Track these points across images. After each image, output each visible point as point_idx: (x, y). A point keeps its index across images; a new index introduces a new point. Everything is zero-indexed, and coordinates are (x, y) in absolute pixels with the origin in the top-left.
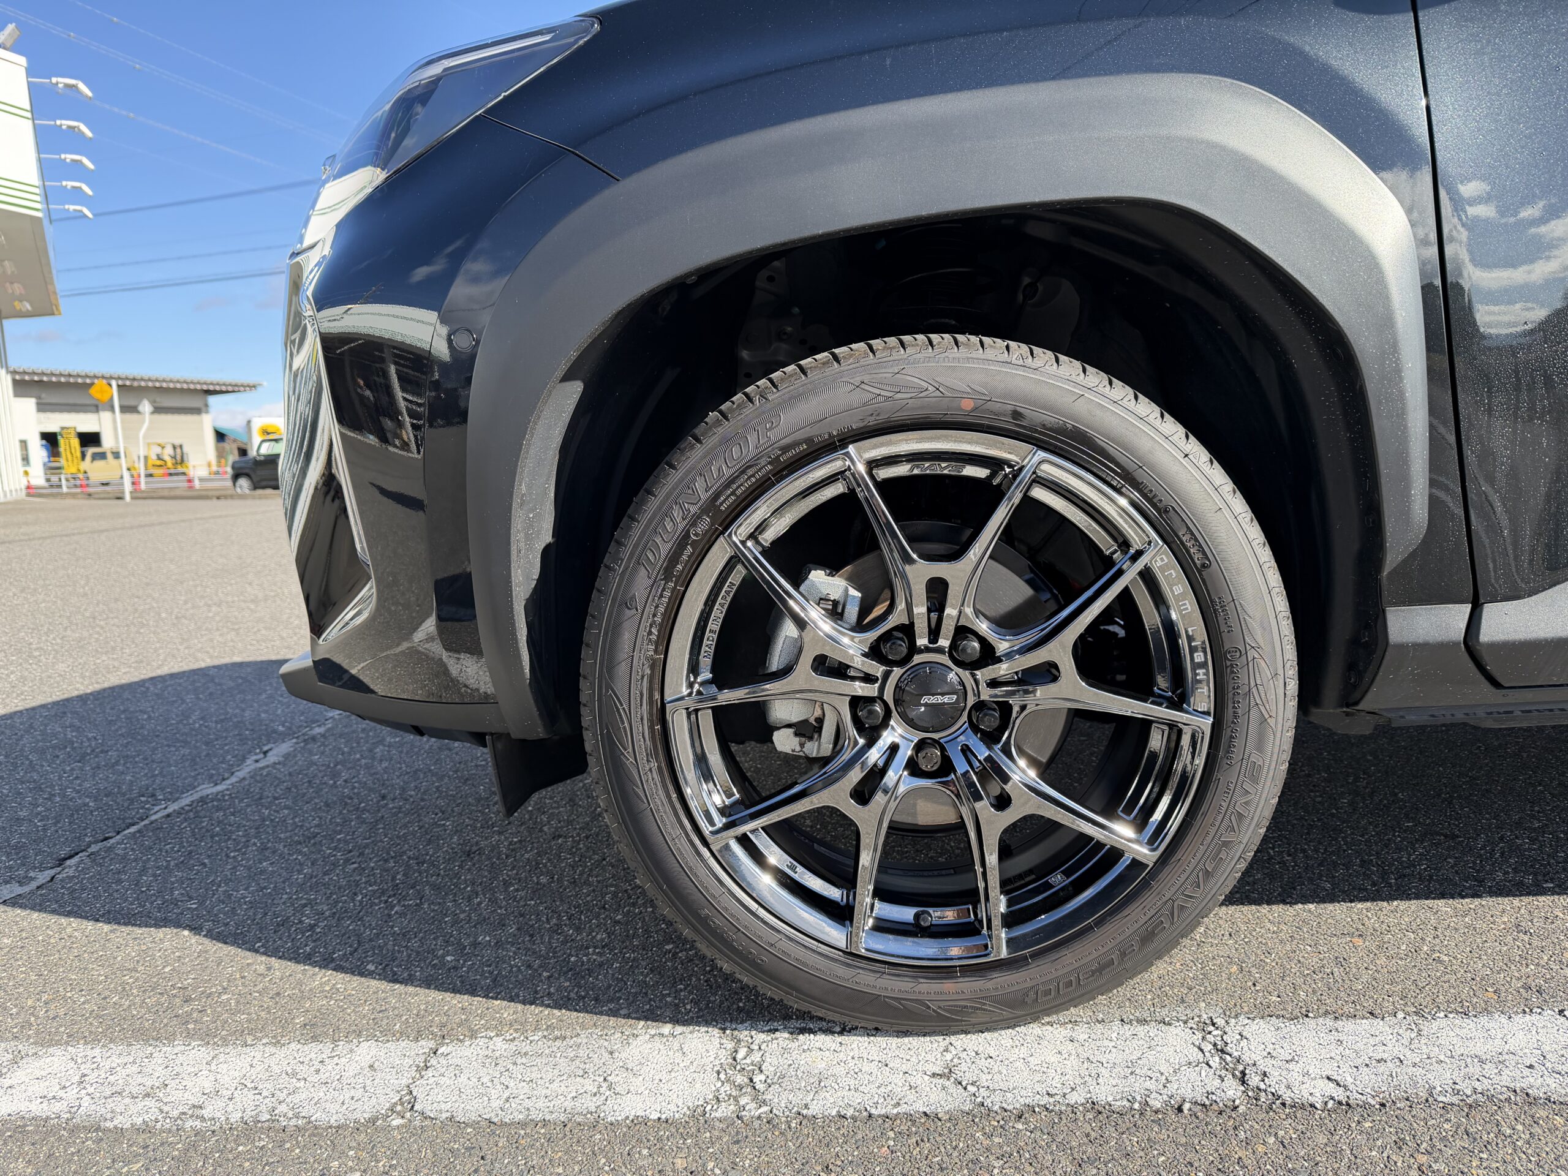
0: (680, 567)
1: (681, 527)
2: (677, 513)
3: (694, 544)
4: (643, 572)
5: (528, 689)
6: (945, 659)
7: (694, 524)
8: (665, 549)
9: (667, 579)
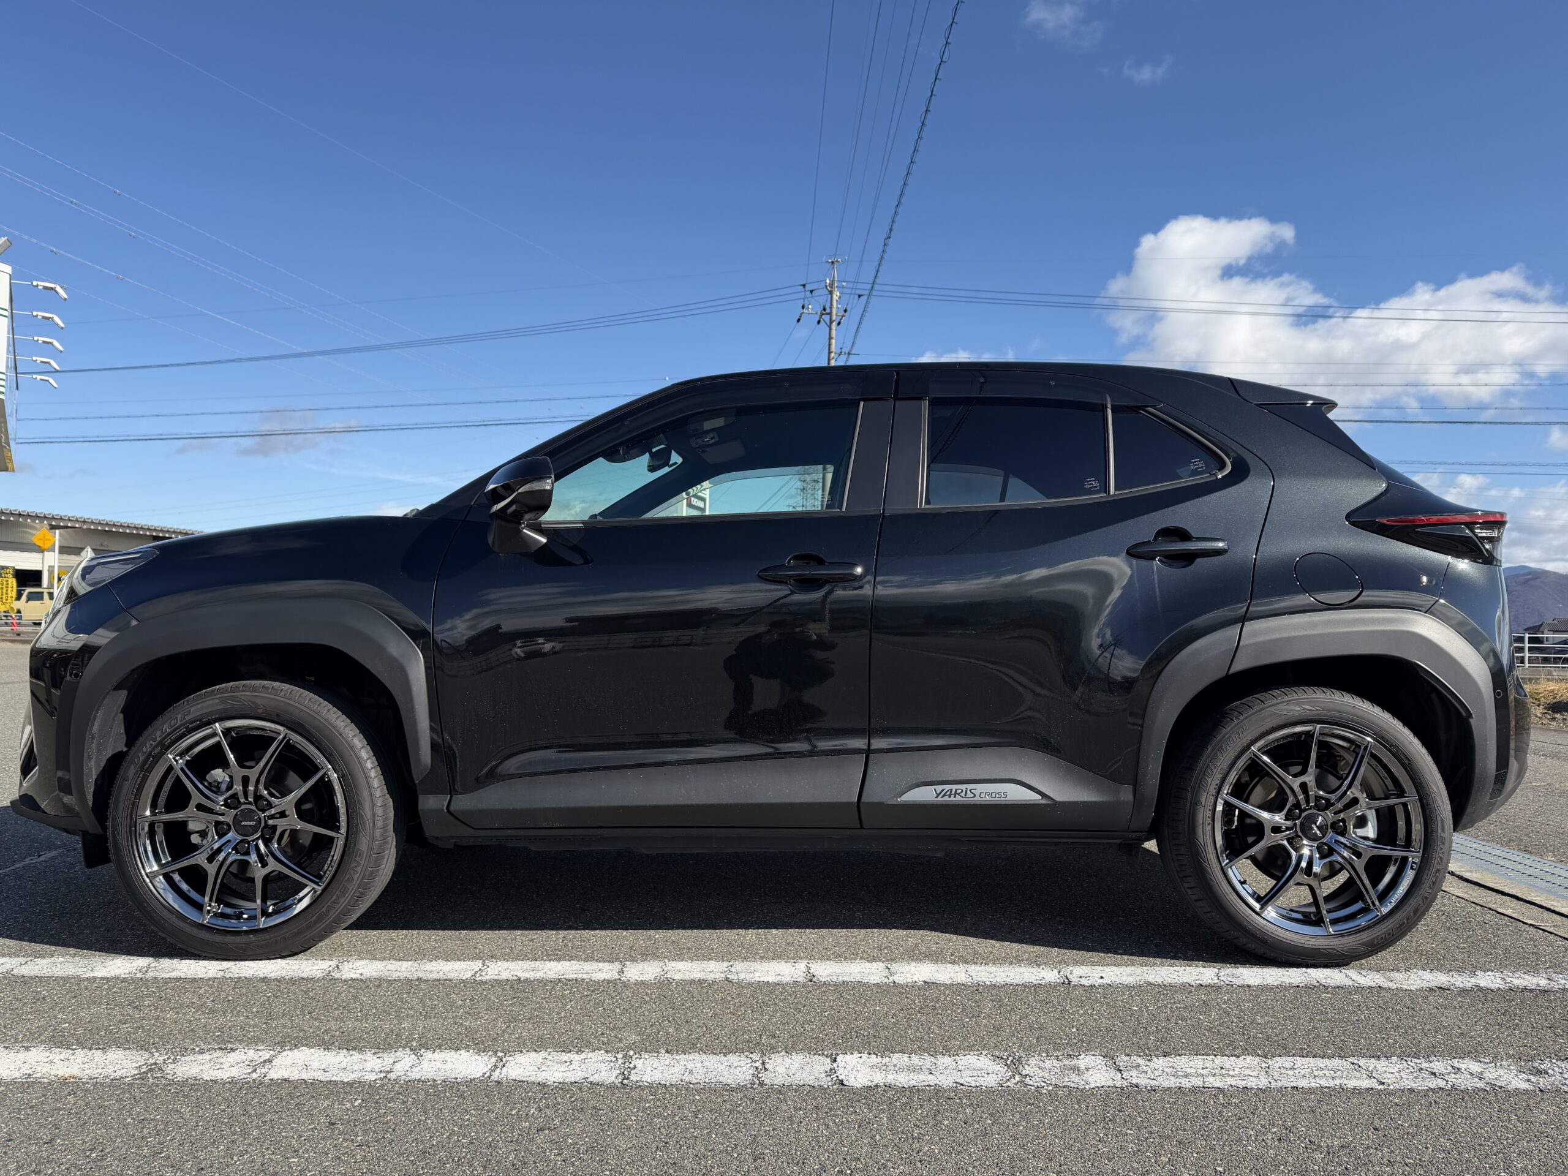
0: (147, 766)
1: (149, 750)
2: (148, 744)
3: (153, 757)
4: (133, 767)
5: (91, 811)
6: (254, 808)
7: (153, 750)
8: (142, 758)
9: (142, 771)
